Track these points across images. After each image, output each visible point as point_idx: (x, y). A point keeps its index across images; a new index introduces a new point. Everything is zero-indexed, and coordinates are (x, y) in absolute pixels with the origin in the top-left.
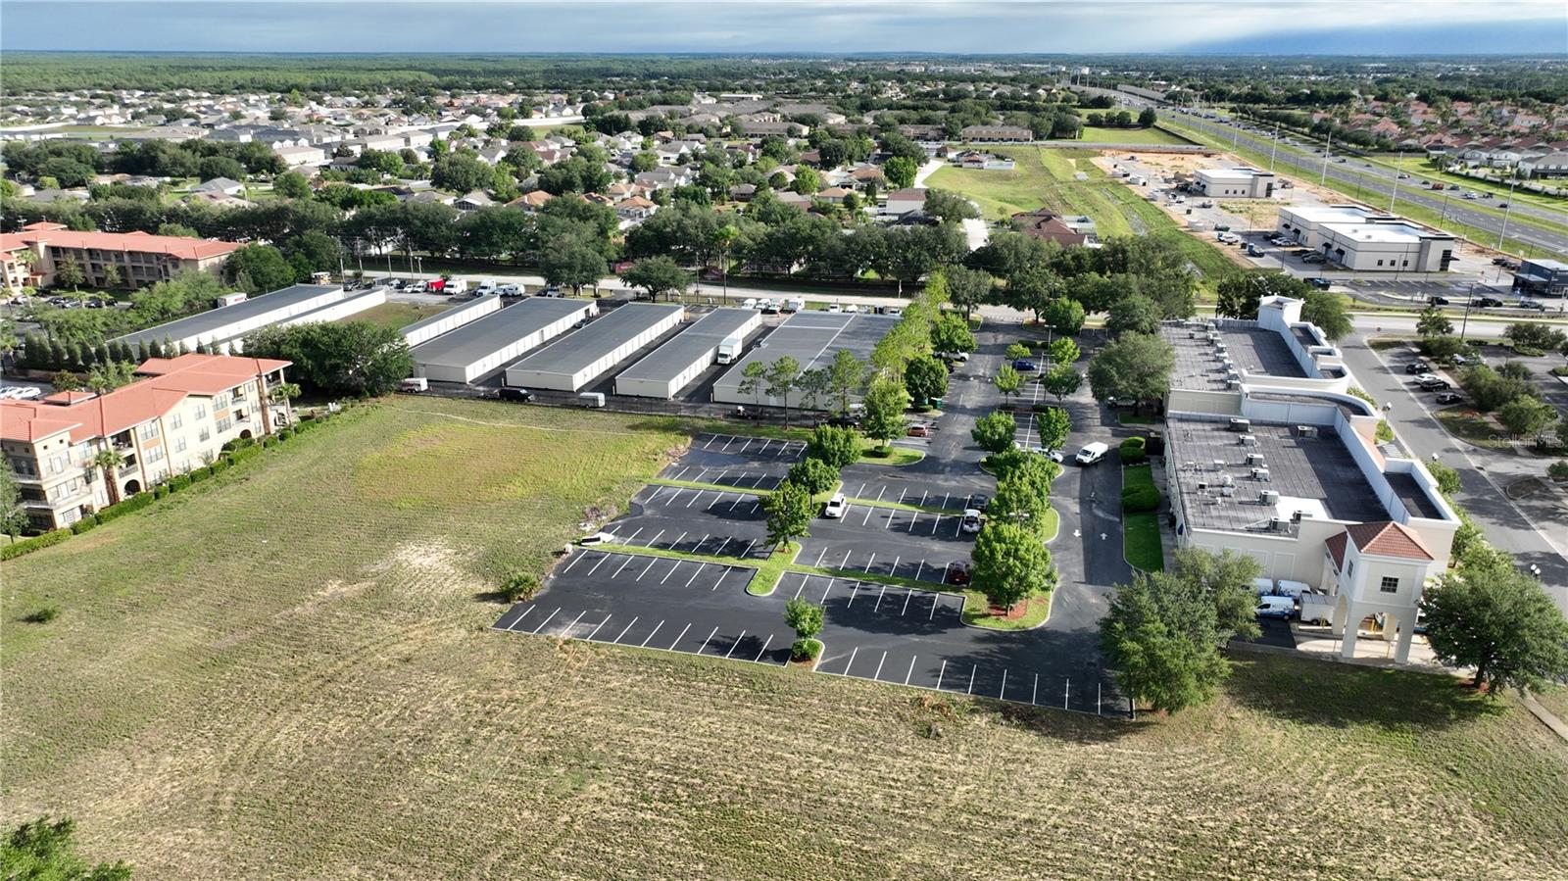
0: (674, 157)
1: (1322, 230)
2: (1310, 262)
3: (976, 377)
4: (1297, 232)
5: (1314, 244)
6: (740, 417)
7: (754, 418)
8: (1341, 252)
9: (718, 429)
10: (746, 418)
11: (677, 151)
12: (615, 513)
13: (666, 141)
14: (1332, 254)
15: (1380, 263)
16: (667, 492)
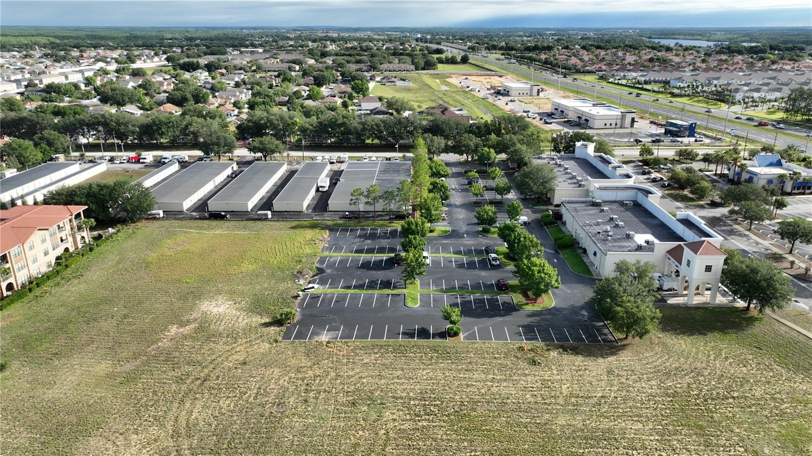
0: (232, 83)
1: (575, 110)
2: (573, 125)
3: (453, 189)
4: (562, 112)
5: (572, 117)
6: (348, 218)
7: (356, 218)
8: (587, 120)
9: (340, 225)
10: (352, 218)
11: (233, 80)
12: (311, 274)
13: (222, 75)
14: (582, 121)
15: (605, 125)
16: (332, 260)
